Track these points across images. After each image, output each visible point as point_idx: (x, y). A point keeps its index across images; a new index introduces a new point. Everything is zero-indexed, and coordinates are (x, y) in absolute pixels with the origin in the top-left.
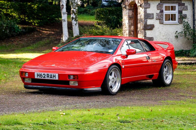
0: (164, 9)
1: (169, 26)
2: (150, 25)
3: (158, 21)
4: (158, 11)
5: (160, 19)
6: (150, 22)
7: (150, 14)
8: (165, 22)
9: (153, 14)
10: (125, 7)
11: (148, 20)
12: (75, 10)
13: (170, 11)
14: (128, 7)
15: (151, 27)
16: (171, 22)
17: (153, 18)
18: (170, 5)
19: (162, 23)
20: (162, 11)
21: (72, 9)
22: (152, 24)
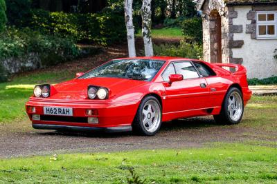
0: (257, 18)
1: (264, 42)
2: (238, 41)
3: (249, 36)
4: (249, 22)
5: (252, 32)
6: (237, 37)
7: (237, 26)
8: (259, 37)
9: (241, 26)
10: (205, 17)
11: (234, 34)
12: (147, 22)
13: (266, 21)
14: (209, 17)
15: (240, 44)
16: (267, 36)
17: (241, 32)
18: (266, 13)
19: (254, 38)
20: (254, 22)
21: (144, 22)
22: (240, 39)
